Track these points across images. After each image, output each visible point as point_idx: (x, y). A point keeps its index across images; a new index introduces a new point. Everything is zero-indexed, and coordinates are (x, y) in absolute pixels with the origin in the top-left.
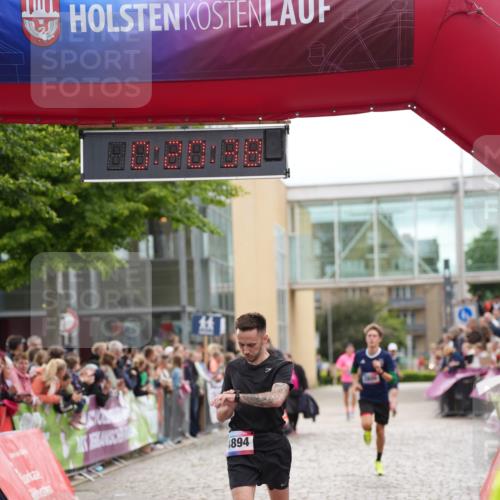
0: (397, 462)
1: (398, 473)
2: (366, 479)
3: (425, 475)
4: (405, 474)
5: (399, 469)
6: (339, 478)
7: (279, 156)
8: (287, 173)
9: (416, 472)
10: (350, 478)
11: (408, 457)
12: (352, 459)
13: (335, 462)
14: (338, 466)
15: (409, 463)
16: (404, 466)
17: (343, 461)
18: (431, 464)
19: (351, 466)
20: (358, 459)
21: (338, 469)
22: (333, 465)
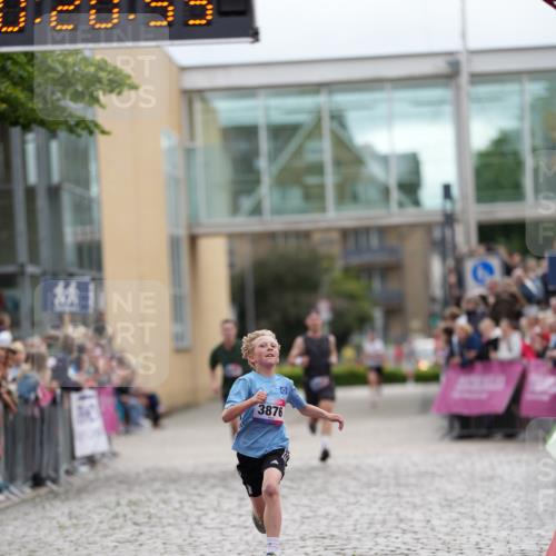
0: (397, 514)
1: (404, 532)
2: (355, 543)
3: (448, 534)
4: (415, 532)
5: (403, 526)
6: (309, 543)
7: (241, 8)
8: (254, 34)
9: (433, 529)
10: (328, 542)
11: (415, 507)
12: (323, 511)
13: (297, 517)
14: (303, 523)
15: (418, 516)
16: (412, 520)
17: (309, 514)
18: (454, 515)
19: (325, 522)
20: (333, 510)
21: (304, 527)
22: (294, 521)
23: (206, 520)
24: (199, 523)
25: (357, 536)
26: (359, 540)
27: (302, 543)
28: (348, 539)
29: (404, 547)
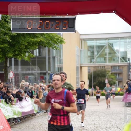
0: (110, 120)
1: (110, 124)
2: (100, 126)
3: (118, 125)
4: (112, 124)
5: (110, 123)
6: (92, 125)
7: (73, 26)
8: (75, 31)
9: (116, 124)
10: (95, 125)
11: (114, 119)
12: (96, 119)
13: (91, 120)
14: (92, 121)
15: (114, 121)
16: (112, 122)
17: (94, 120)
18: (121, 121)
19: (96, 121)
20: (98, 119)
21: (92, 122)
22: (91, 121)
23: (74, 120)
24: (73, 121)
25: (101, 124)
26: (101, 125)
27: (90, 125)
28: (99, 125)
29: (109, 127)
